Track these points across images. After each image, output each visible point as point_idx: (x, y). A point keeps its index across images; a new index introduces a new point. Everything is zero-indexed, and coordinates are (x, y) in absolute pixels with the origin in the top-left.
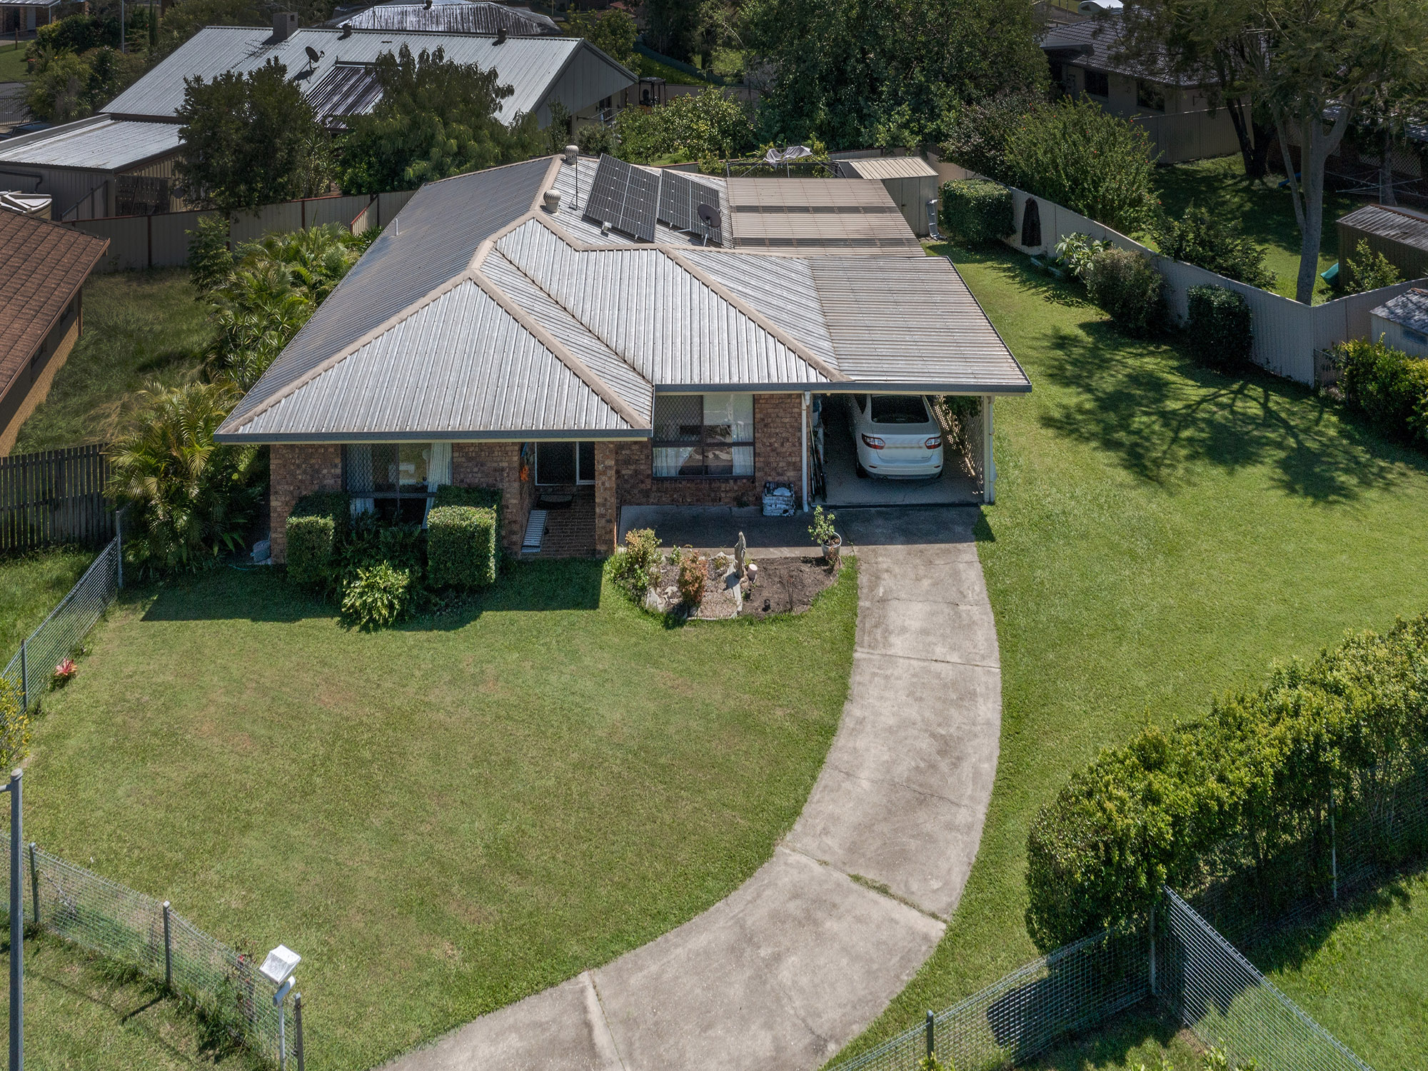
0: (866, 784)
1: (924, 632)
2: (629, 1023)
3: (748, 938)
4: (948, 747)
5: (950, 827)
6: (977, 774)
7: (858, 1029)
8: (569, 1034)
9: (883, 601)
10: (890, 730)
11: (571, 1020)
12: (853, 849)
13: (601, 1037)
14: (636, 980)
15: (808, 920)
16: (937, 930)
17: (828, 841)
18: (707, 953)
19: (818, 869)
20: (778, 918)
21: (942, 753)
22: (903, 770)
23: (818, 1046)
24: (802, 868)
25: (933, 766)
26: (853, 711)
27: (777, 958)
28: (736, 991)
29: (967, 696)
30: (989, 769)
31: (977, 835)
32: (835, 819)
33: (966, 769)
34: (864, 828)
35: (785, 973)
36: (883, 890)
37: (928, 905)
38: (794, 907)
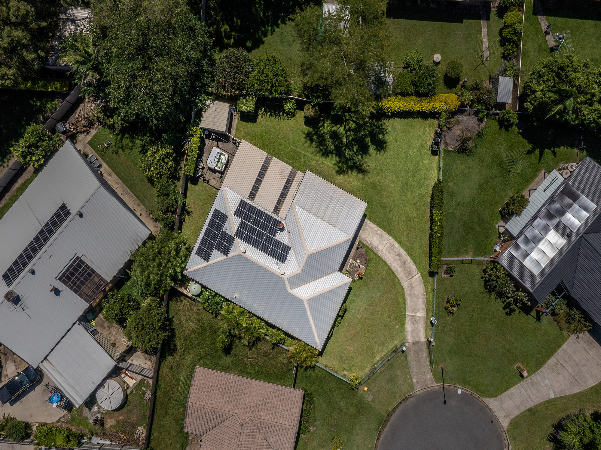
0: (399, 269)
1: (380, 242)
2: (413, 311)
3: (411, 295)
4: (399, 255)
5: (409, 263)
6: (404, 255)
7: (424, 290)
8: (411, 318)
9: (371, 243)
10: (394, 260)
11: (410, 317)
12: (406, 277)
13: (413, 315)
14: (409, 308)
15: (412, 287)
16: (419, 275)
17: (404, 279)
18: (410, 300)
19: (407, 282)
20: (410, 290)
21: (400, 256)
22: (400, 263)
23: (424, 295)
24: (406, 284)
25: (401, 259)
26: (388, 263)
27: (414, 293)
28: (415, 299)
29: (393, 245)
30: (404, 252)
31: (412, 261)
32: (402, 276)
33: (403, 255)
34: (405, 273)
35: (416, 293)
36: (413, 277)
37: (416, 274)
38: (410, 288)
